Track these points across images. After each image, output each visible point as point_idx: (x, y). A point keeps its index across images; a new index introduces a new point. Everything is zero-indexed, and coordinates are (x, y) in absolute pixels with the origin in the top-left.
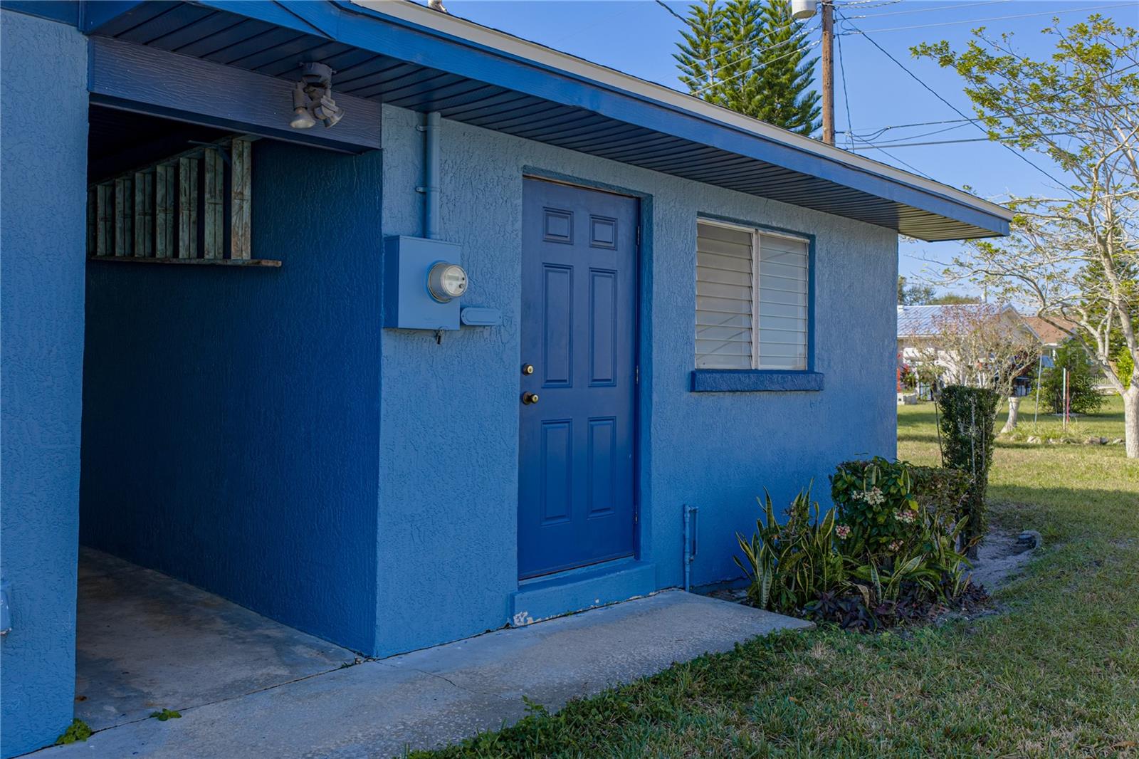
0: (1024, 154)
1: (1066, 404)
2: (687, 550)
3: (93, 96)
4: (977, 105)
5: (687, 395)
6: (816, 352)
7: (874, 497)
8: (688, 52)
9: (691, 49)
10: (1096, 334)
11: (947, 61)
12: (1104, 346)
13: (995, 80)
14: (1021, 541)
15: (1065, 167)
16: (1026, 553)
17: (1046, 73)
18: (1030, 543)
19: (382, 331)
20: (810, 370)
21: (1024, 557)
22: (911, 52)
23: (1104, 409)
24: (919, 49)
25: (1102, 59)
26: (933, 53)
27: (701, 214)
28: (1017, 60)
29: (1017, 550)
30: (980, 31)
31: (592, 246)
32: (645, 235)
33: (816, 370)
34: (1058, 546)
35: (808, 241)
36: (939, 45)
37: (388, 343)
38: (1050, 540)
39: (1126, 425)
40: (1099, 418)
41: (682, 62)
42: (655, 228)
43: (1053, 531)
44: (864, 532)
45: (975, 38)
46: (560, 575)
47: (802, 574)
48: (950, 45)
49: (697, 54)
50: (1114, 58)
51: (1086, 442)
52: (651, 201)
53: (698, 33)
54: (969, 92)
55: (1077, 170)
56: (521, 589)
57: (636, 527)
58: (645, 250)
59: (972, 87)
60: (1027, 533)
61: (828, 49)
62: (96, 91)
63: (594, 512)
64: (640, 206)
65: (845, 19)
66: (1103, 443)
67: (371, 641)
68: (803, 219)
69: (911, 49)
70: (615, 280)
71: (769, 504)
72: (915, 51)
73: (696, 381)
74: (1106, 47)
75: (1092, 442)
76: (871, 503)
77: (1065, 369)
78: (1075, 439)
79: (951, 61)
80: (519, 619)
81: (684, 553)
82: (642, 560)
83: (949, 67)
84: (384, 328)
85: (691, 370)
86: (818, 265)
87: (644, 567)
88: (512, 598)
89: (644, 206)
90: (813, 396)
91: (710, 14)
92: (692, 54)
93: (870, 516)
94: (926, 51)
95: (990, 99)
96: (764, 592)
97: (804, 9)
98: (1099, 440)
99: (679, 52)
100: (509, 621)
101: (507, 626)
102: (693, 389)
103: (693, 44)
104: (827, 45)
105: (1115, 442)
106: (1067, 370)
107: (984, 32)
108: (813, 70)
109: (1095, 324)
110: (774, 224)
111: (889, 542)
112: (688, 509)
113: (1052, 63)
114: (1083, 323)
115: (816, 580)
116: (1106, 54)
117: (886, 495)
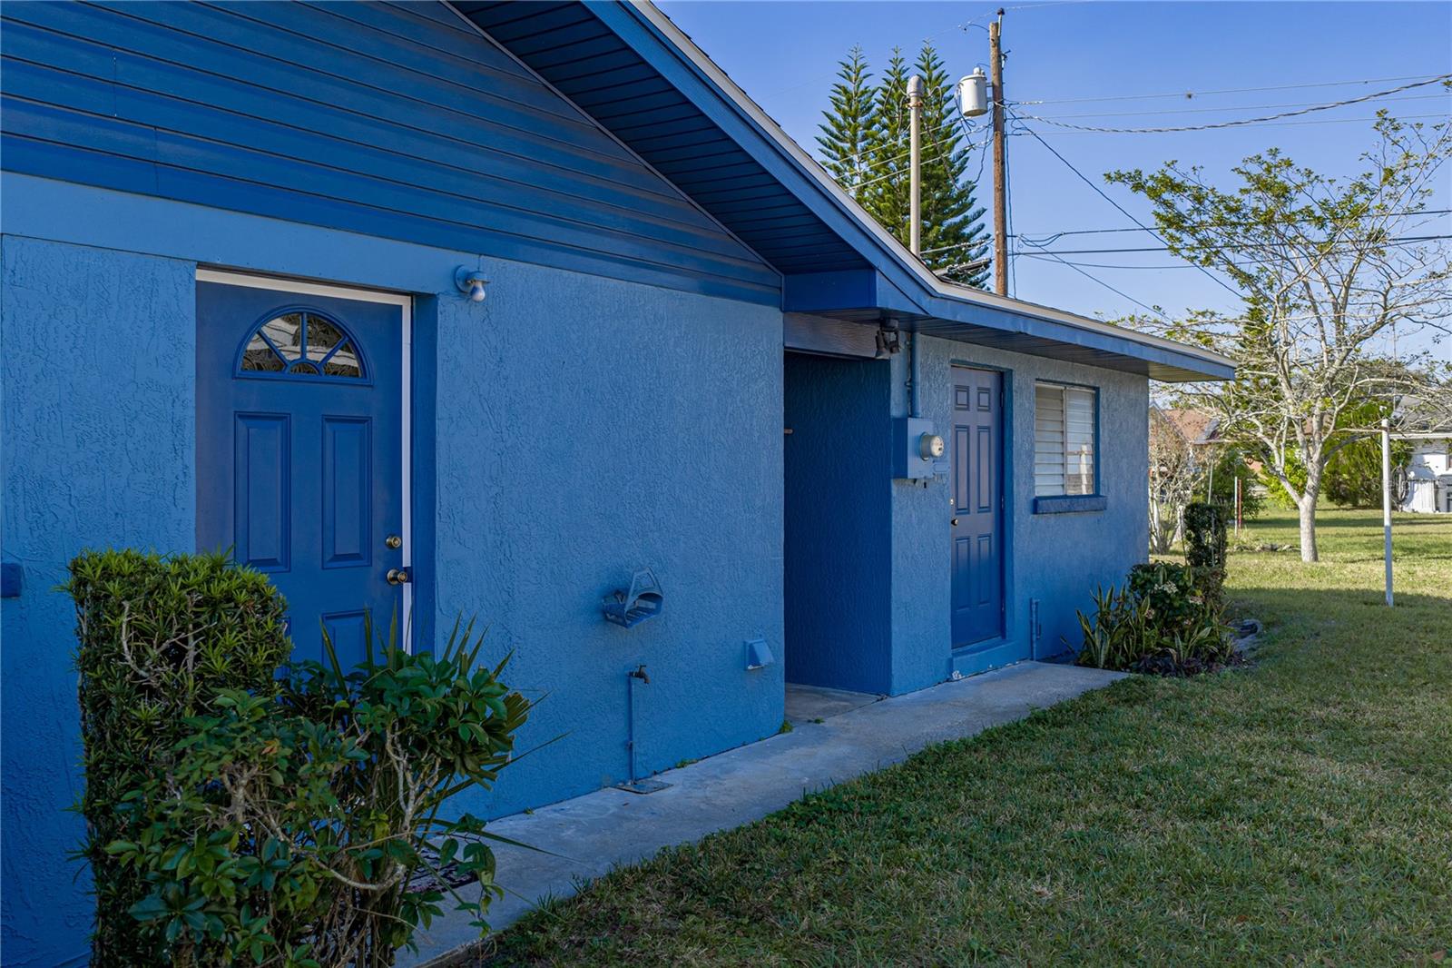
0: (1205, 268)
1: (1238, 511)
2: (1034, 631)
3: (785, 348)
4: (1157, 221)
5: (1032, 516)
6: (1101, 479)
7: (1171, 588)
8: (831, 134)
9: (836, 132)
10: (1273, 446)
11: (1138, 187)
12: (1280, 458)
13: (1184, 205)
14: (1244, 628)
15: (1241, 285)
16: (1251, 636)
17: (1232, 204)
18: (1252, 629)
19: (892, 480)
20: (1097, 495)
21: (1249, 638)
22: (1105, 177)
23: (1262, 515)
24: (1113, 175)
25: (1283, 194)
26: (1126, 180)
27: (1037, 380)
28: (1205, 190)
29: (1243, 635)
30: (1173, 163)
31: (979, 410)
32: (1006, 399)
33: (1101, 494)
34: (1275, 629)
35: (1094, 392)
36: (1133, 174)
37: (895, 488)
38: (1268, 625)
39: (1302, 532)
40: (1258, 525)
41: (825, 145)
42: (1014, 394)
43: (1269, 619)
44: (1162, 614)
45: (1165, 168)
46: (969, 647)
47: (1128, 643)
48: (1142, 173)
49: (841, 137)
50: (1293, 192)
51: (1258, 548)
52: (1011, 374)
53: (845, 115)
54: (1158, 215)
55: (1254, 289)
56: (955, 655)
57: (1002, 615)
58: (1007, 411)
59: (1161, 211)
60: (1248, 622)
61: (1000, 150)
62: (787, 345)
63: (981, 603)
64: (1003, 378)
65: (1015, 118)
66: (1273, 549)
67: (889, 684)
68: (1092, 375)
69: (1105, 175)
70: (989, 432)
71: (1100, 595)
72: (1109, 177)
73: (1036, 505)
74: (1286, 183)
75: (1263, 548)
76: (1169, 592)
77: (1236, 478)
78: (1248, 545)
79: (1143, 187)
80: (956, 675)
81: (1032, 634)
82: (1007, 638)
83: (1141, 193)
84: (894, 478)
85: (1034, 497)
86: (1101, 410)
87: (1009, 645)
88: (950, 661)
89: (1006, 379)
90: (1099, 515)
91: (856, 94)
92: (836, 137)
93: (1168, 602)
94: (1120, 177)
95: (1175, 221)
96: (1102, 656)
97: (975, 108)
98: (1270, 547)
99: (824, 136)
100: (948, 677)
101: (948, 680)
102: (1035, 511)
103: (840, 128)
104: (999, 146)
105: (1284, 548)
106: (1238, 478)
107: (1176, 165)
108: (967, 159)
109: (1271, 437)
110: (1077, 382)
111: (1183, 620)
112: (1034, 601)
113: (1238, 196)
114: (1259, 435)
115: (1137, 647)
116: (1286, 190)
117: (1178, 587)
